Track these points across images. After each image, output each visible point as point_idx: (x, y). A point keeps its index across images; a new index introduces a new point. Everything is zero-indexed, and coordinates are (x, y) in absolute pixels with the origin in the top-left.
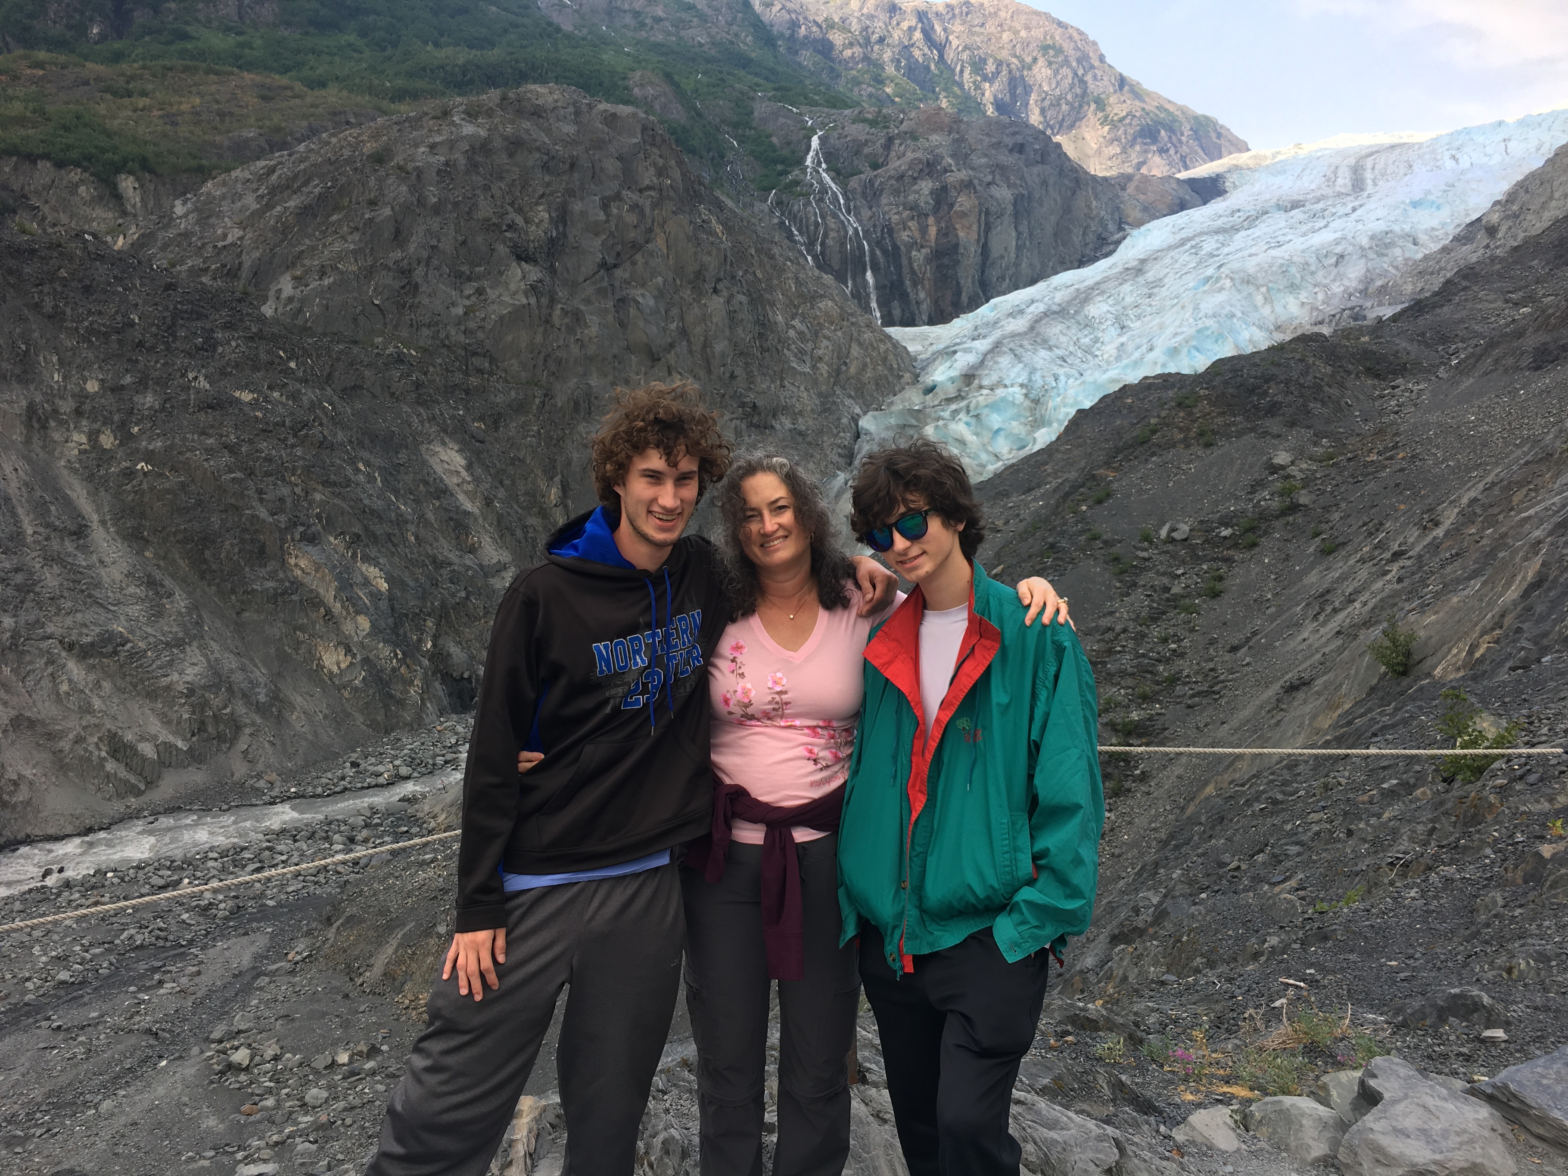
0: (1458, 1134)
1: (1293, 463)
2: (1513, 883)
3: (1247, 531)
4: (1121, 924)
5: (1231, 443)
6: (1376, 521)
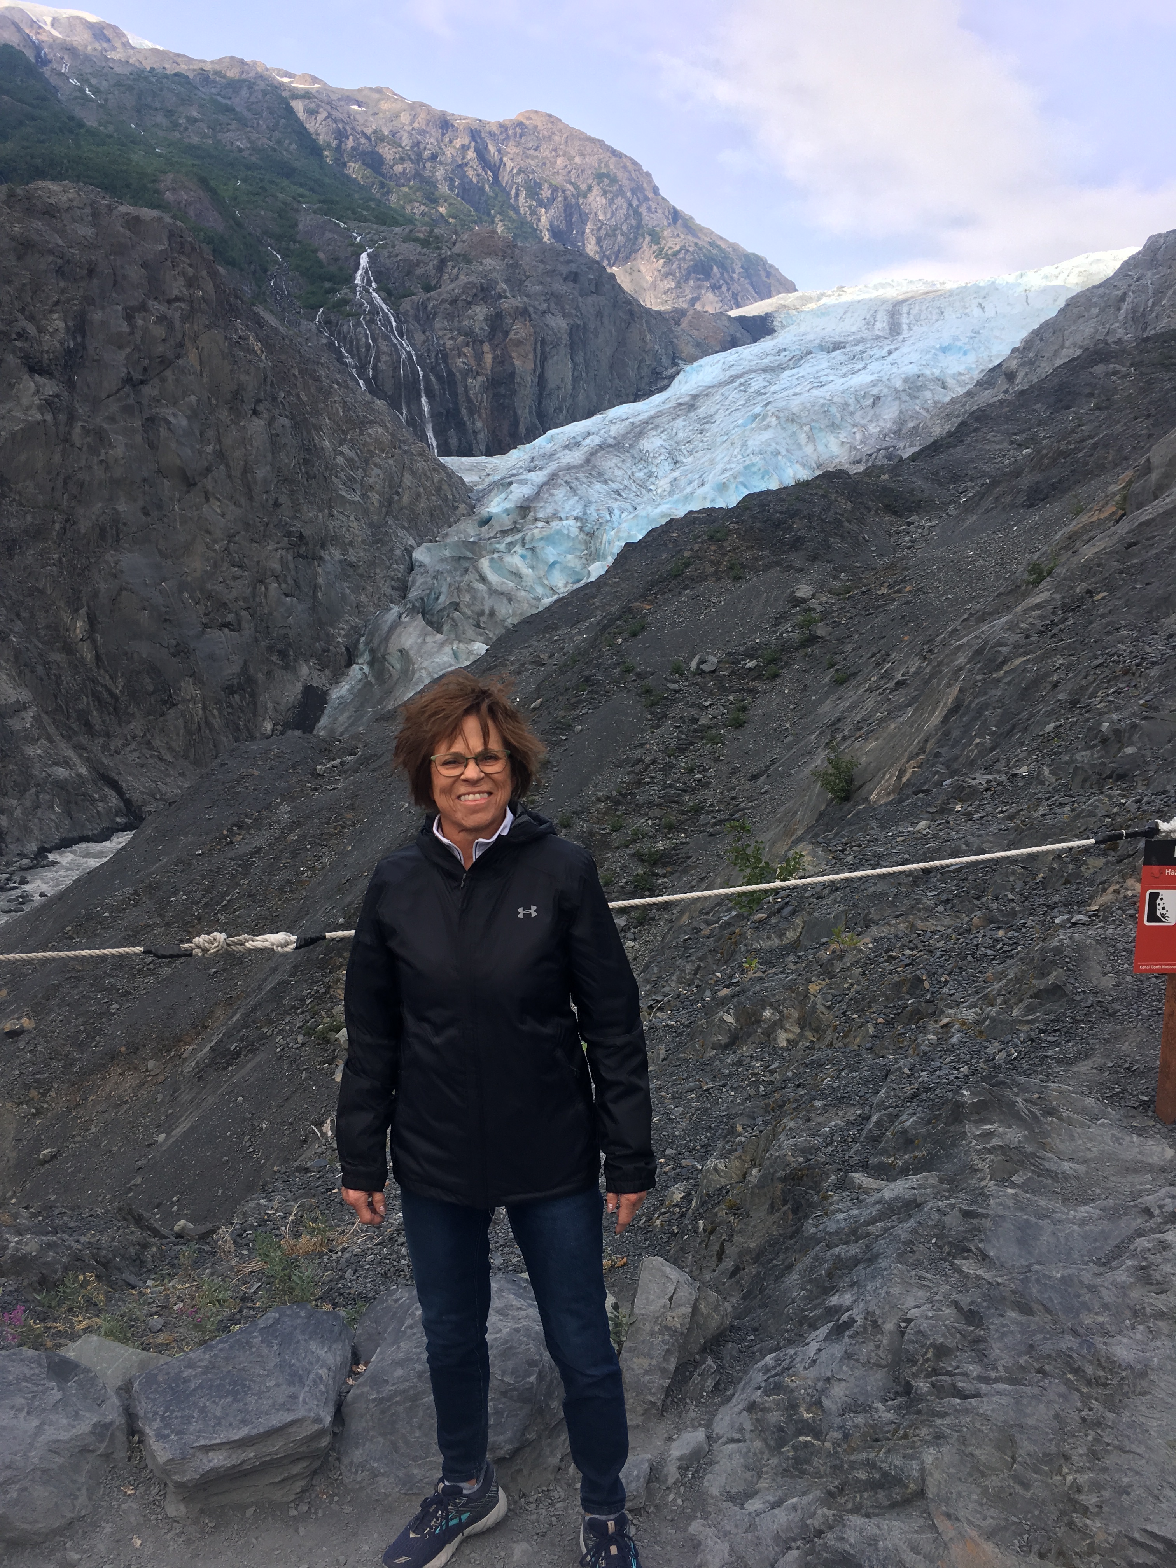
1: (813, 596)
3: (770, 662)
5: (758, 576)
6: (883, 652)
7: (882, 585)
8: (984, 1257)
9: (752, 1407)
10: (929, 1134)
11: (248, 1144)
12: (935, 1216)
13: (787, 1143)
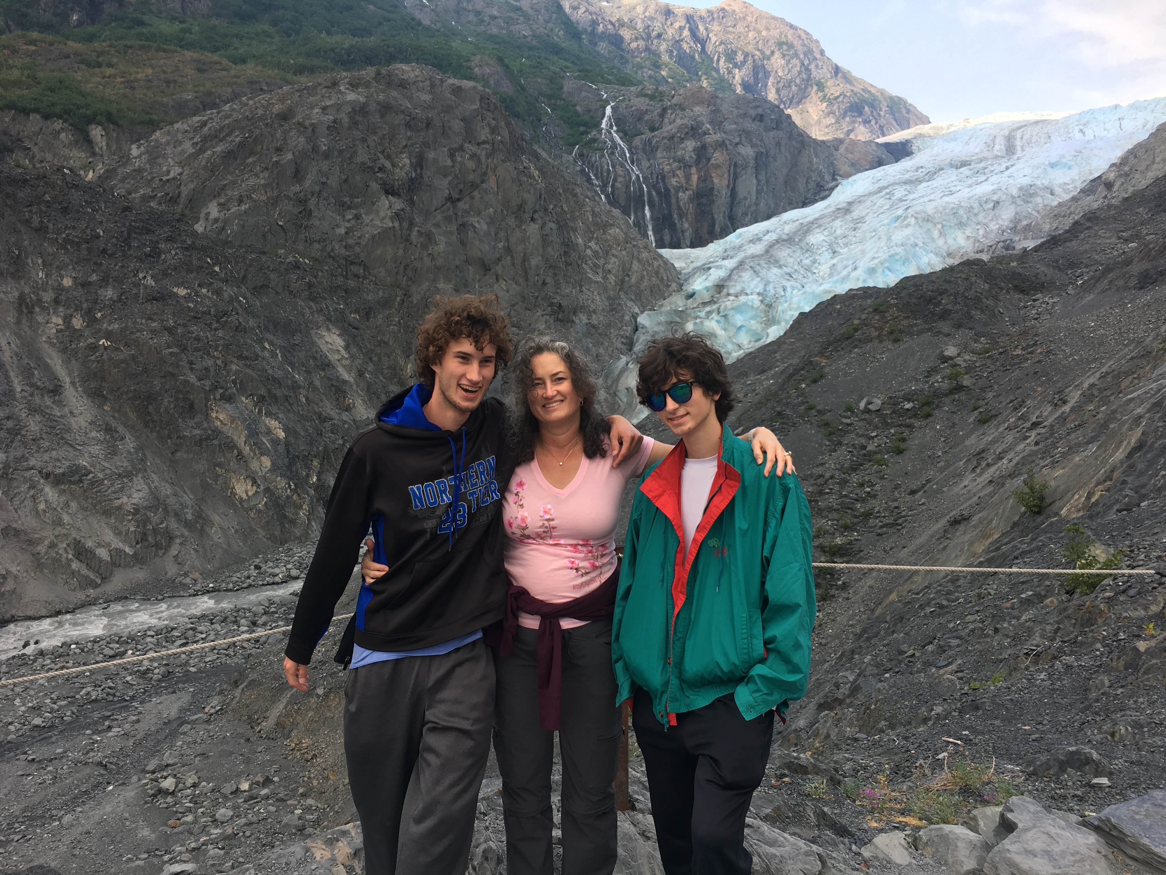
0: (1072, 854)
1: (959, 355)
2: (1117, 670)
3: (924, 405)
4: (826, 696)
5: (913, 339)
6: (1019, 399)
7: (1016, 347)
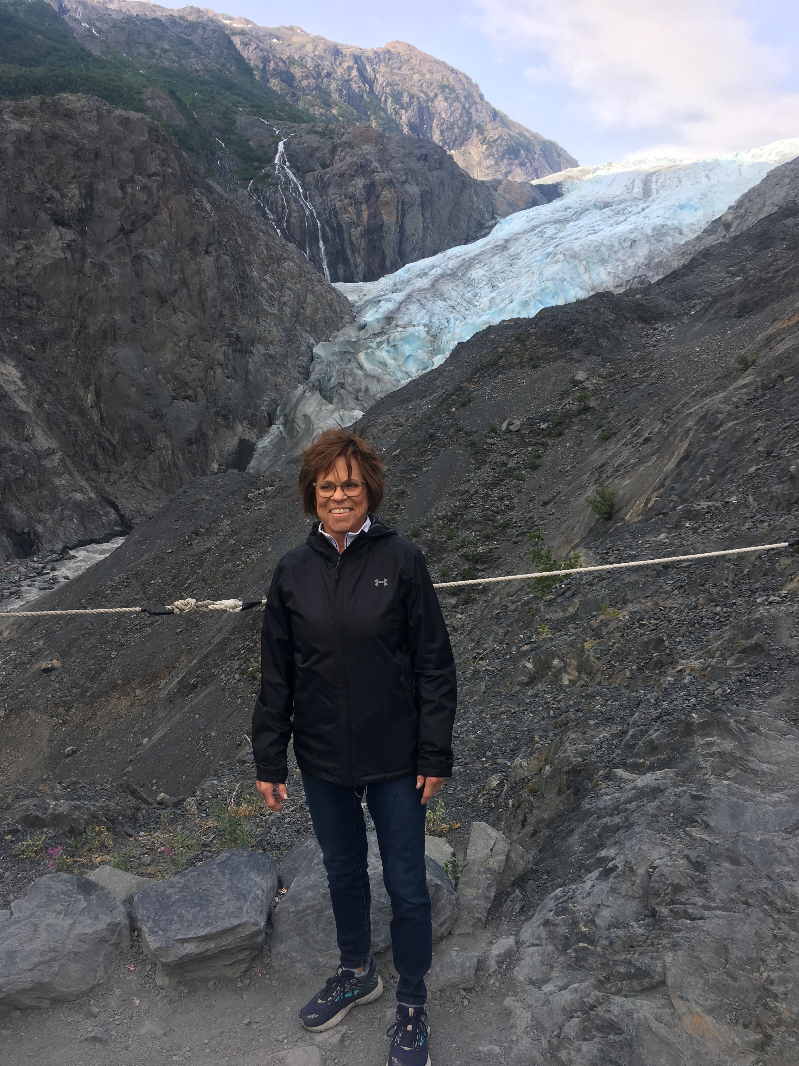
1: (587, 379)
3: (557, 424)
5: (549, 365)
6: (635, 418)
7: (635, 371)
8: (706, 826)
9: (546, 923)
10: (669, 743)
11: (202, 746)
12: (673, 798)
13: (570, 748)
